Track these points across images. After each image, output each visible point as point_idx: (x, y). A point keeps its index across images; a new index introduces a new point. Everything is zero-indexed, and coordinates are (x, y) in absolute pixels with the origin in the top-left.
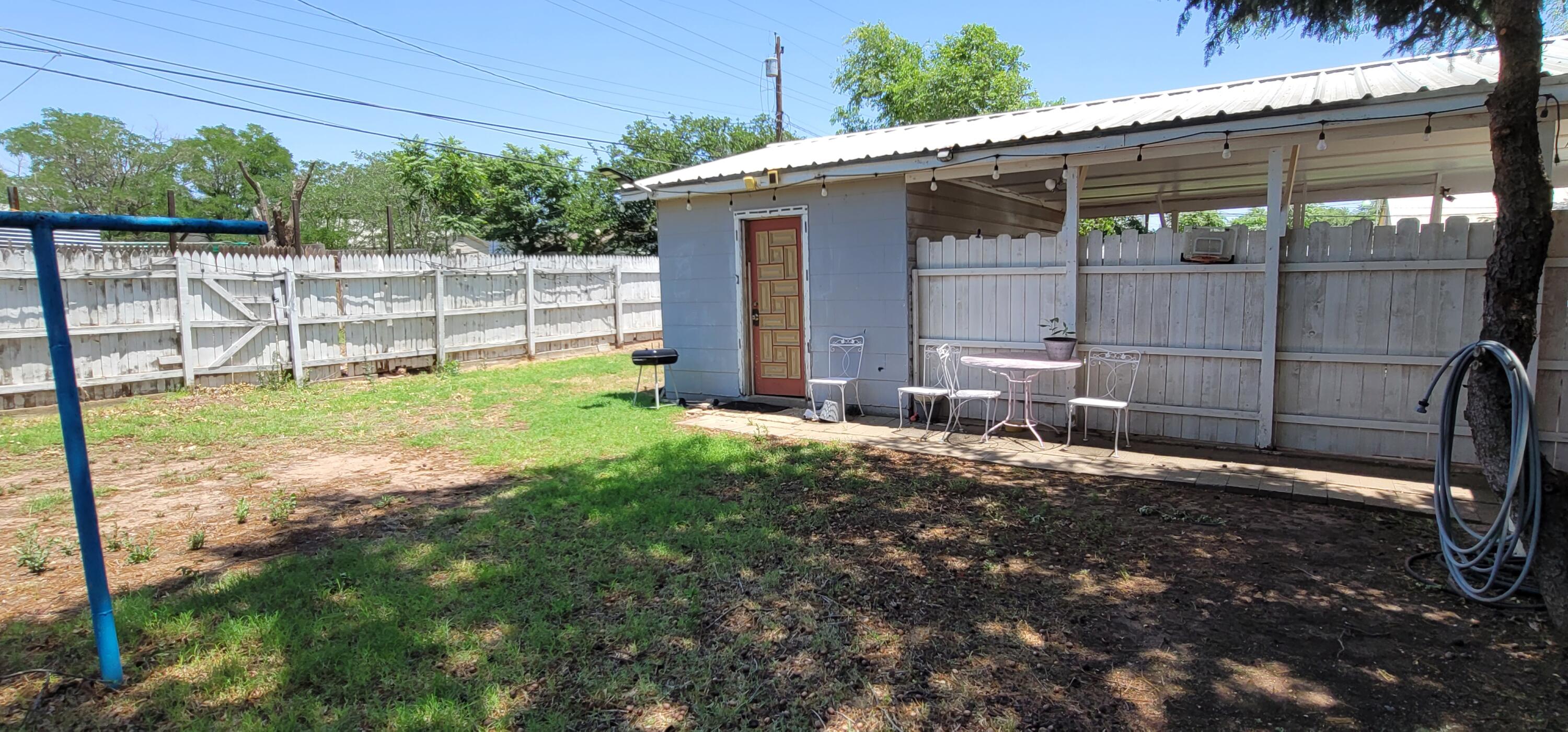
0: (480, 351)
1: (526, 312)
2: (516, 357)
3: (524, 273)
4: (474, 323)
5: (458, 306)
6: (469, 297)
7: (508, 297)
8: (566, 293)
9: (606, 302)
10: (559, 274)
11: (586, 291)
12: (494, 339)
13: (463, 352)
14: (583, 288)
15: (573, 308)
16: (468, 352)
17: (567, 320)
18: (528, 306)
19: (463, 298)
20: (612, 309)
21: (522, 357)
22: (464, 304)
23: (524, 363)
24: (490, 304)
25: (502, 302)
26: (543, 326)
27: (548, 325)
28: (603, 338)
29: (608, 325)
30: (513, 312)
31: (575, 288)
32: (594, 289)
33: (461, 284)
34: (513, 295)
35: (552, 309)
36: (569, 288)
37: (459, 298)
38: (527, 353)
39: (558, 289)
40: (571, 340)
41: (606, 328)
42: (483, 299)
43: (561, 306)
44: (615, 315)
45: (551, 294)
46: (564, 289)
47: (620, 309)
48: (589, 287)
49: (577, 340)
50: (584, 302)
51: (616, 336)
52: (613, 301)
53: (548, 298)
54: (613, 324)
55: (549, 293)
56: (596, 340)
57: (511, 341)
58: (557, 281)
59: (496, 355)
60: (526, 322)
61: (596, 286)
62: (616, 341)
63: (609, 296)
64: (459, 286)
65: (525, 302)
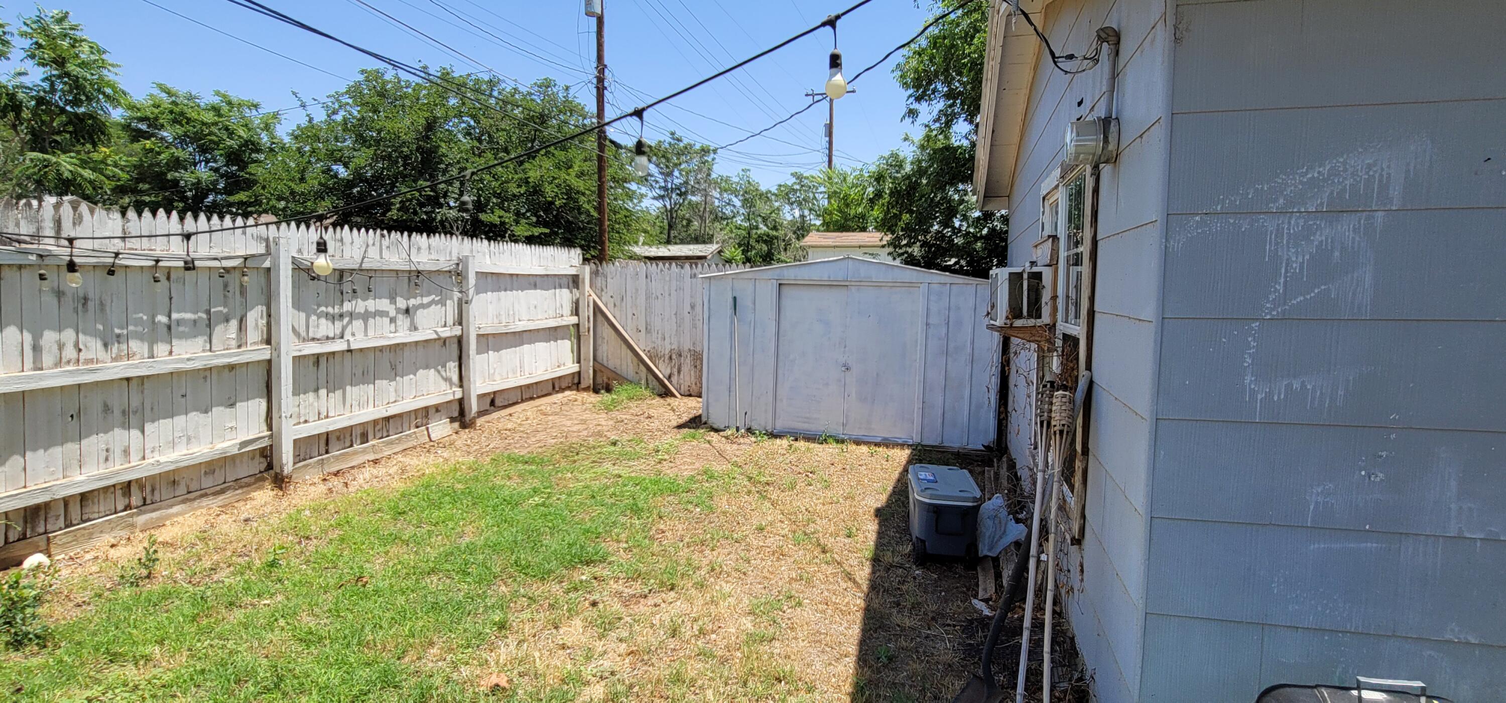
0: (127, 487)
1: (269, 368)
2: (240, 484)
3: (267, 264)
4: (107, 409)
5: (48, 359)
6: (94, 334)
7: (219, 330)
8: (366, 316)
9: (446, 333)
10: (352, 271)
11: (407, 311)
12: (173, 445)
13: (66, 501)
14: (402, 303)
15: (381, 349)
16: (84, 498)
17: (366, 377)
18: (277, 349)
19: (69, 335)
20: (455, 347)
21: (256, 480)
22: (69, 352)
23: (264, 495)
24: (161, 349)
25: (201, 341)
26: (311, 395)
27: (323, 392)
28: (437, 408)
29: (448, 380)
30: (232, 367)
31: (384, 304)
32: (423, 306)
33: (59, 294)
34: (234, 323)
35: (334, 353)
36: (371, 305)
37: (49, 338)
38: (270, 467)
39: (347, 307)
40: (375, 422)
41: (444, 386)
42: (140, 337)
43: (354, 346)
44: (460, 358)
45: (332, 318)
46: (360, 306)
47: (472, 345)
48: (412, 302)
49: (387, 419)
50: (403, 336)
51: (461, 401)
52: (457, 331)
53: (325, 328)
54: (455, 378)
55: (327, 315)
56: (424, 415)
57: (228, 444)
58: (347, 288)
59: (182, 490)
60: (268, 390)
61: (426, 300)
62: (462, 413)
63: (450, 321)
64: (50, 300)
65: (268, 342)
